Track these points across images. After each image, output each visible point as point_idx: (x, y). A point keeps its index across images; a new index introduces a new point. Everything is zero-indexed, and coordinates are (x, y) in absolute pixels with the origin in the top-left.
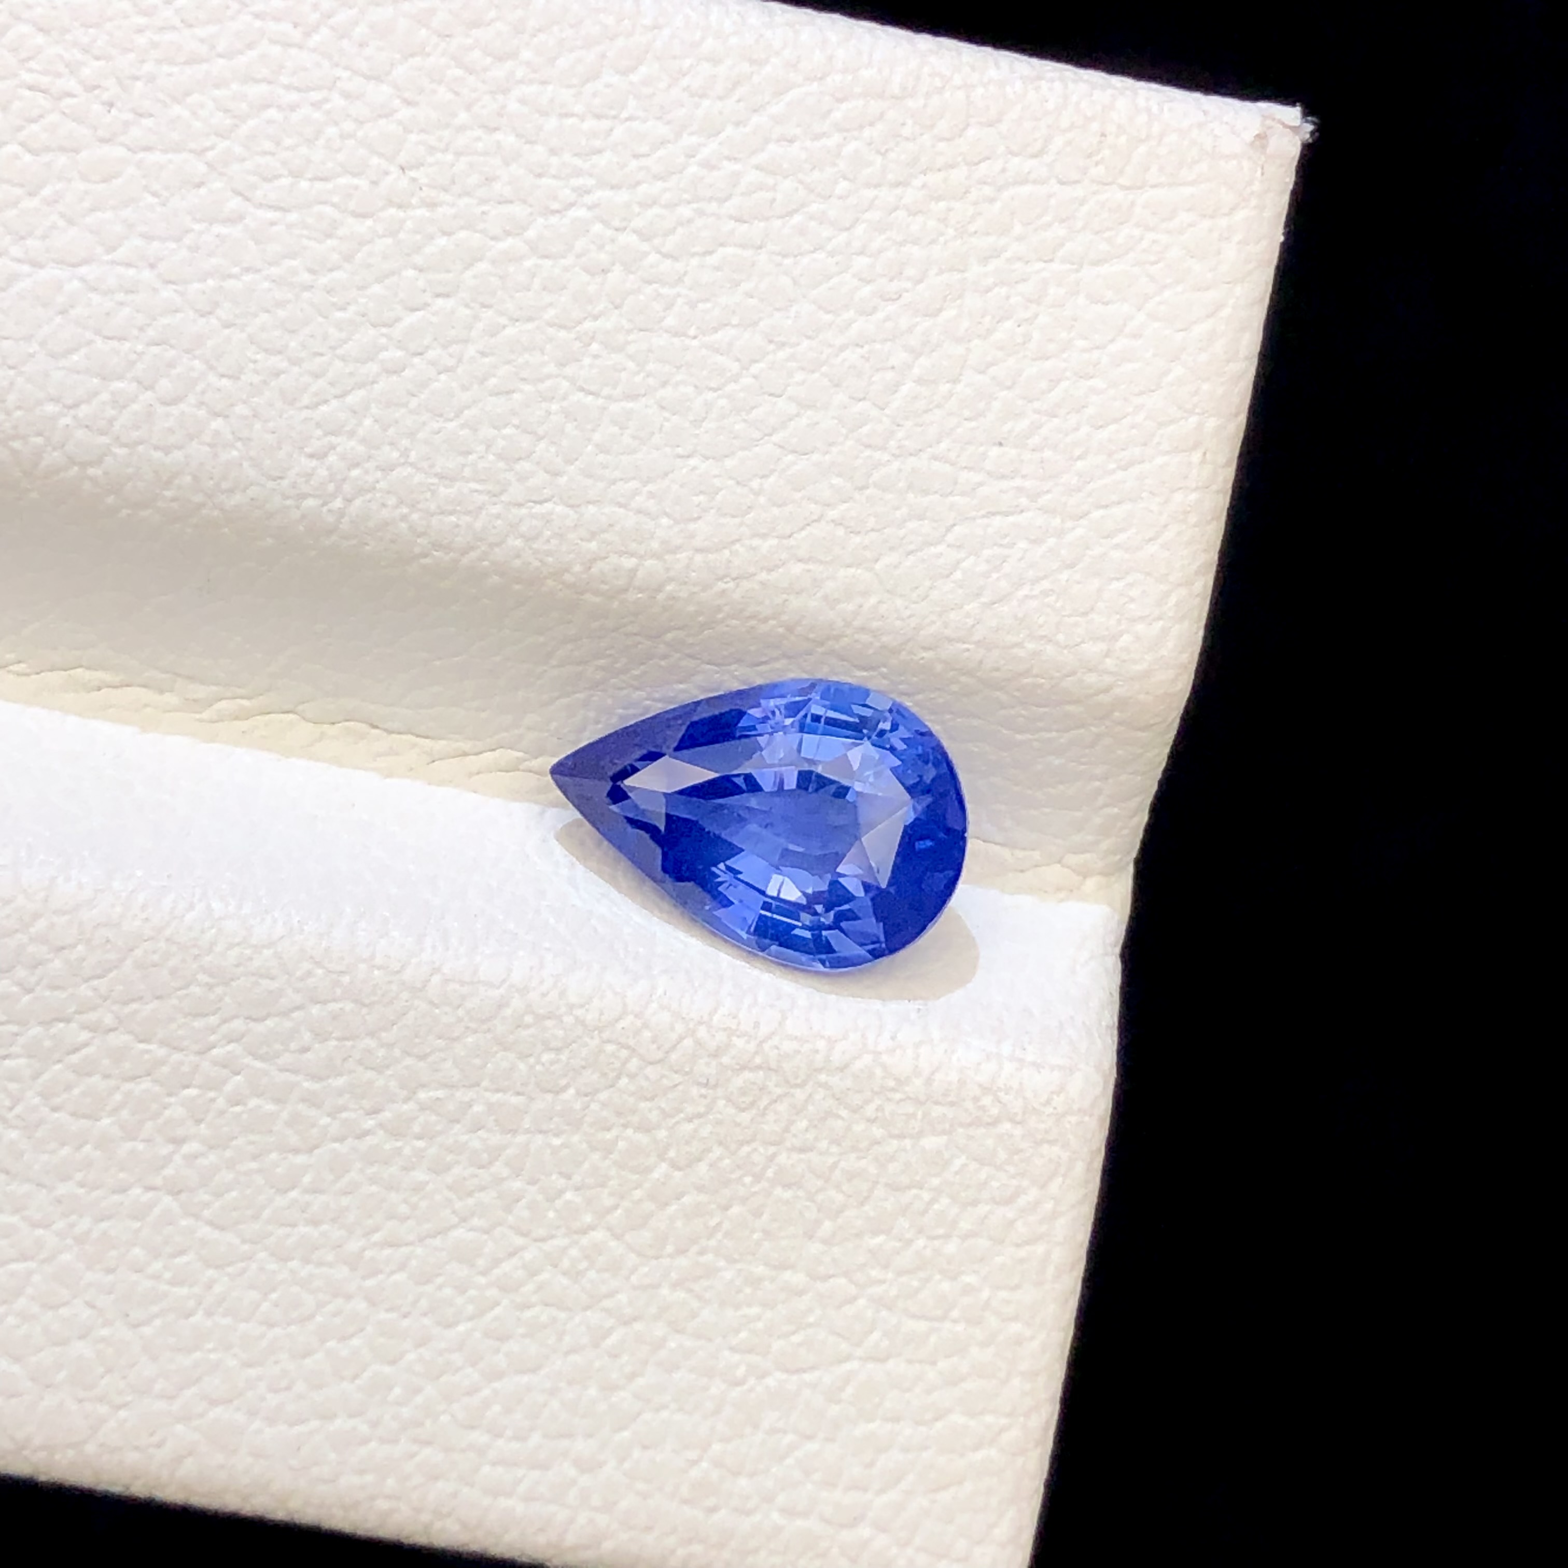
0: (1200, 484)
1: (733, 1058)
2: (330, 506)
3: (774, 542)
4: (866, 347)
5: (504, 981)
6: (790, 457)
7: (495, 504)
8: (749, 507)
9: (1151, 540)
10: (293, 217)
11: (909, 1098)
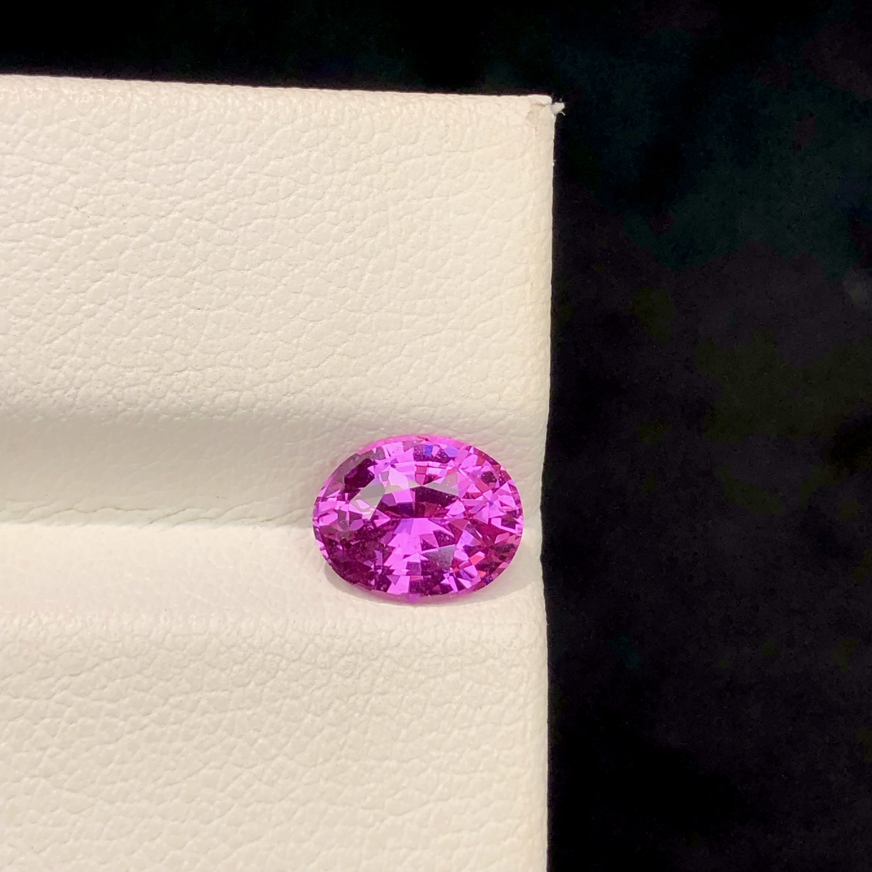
0: (533, 301)
1: (337, 651)
2: (69, 393)
3: (311, 370)
4: (342, 259)
5: (205, 631)
6: (311, 324)
7: (157, 376)
8: (294, 354)
9: (512, 334)
10: (23, 243)
11: (435, 655)
